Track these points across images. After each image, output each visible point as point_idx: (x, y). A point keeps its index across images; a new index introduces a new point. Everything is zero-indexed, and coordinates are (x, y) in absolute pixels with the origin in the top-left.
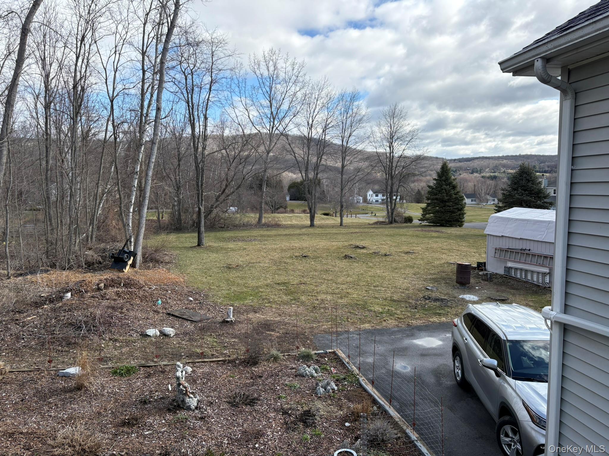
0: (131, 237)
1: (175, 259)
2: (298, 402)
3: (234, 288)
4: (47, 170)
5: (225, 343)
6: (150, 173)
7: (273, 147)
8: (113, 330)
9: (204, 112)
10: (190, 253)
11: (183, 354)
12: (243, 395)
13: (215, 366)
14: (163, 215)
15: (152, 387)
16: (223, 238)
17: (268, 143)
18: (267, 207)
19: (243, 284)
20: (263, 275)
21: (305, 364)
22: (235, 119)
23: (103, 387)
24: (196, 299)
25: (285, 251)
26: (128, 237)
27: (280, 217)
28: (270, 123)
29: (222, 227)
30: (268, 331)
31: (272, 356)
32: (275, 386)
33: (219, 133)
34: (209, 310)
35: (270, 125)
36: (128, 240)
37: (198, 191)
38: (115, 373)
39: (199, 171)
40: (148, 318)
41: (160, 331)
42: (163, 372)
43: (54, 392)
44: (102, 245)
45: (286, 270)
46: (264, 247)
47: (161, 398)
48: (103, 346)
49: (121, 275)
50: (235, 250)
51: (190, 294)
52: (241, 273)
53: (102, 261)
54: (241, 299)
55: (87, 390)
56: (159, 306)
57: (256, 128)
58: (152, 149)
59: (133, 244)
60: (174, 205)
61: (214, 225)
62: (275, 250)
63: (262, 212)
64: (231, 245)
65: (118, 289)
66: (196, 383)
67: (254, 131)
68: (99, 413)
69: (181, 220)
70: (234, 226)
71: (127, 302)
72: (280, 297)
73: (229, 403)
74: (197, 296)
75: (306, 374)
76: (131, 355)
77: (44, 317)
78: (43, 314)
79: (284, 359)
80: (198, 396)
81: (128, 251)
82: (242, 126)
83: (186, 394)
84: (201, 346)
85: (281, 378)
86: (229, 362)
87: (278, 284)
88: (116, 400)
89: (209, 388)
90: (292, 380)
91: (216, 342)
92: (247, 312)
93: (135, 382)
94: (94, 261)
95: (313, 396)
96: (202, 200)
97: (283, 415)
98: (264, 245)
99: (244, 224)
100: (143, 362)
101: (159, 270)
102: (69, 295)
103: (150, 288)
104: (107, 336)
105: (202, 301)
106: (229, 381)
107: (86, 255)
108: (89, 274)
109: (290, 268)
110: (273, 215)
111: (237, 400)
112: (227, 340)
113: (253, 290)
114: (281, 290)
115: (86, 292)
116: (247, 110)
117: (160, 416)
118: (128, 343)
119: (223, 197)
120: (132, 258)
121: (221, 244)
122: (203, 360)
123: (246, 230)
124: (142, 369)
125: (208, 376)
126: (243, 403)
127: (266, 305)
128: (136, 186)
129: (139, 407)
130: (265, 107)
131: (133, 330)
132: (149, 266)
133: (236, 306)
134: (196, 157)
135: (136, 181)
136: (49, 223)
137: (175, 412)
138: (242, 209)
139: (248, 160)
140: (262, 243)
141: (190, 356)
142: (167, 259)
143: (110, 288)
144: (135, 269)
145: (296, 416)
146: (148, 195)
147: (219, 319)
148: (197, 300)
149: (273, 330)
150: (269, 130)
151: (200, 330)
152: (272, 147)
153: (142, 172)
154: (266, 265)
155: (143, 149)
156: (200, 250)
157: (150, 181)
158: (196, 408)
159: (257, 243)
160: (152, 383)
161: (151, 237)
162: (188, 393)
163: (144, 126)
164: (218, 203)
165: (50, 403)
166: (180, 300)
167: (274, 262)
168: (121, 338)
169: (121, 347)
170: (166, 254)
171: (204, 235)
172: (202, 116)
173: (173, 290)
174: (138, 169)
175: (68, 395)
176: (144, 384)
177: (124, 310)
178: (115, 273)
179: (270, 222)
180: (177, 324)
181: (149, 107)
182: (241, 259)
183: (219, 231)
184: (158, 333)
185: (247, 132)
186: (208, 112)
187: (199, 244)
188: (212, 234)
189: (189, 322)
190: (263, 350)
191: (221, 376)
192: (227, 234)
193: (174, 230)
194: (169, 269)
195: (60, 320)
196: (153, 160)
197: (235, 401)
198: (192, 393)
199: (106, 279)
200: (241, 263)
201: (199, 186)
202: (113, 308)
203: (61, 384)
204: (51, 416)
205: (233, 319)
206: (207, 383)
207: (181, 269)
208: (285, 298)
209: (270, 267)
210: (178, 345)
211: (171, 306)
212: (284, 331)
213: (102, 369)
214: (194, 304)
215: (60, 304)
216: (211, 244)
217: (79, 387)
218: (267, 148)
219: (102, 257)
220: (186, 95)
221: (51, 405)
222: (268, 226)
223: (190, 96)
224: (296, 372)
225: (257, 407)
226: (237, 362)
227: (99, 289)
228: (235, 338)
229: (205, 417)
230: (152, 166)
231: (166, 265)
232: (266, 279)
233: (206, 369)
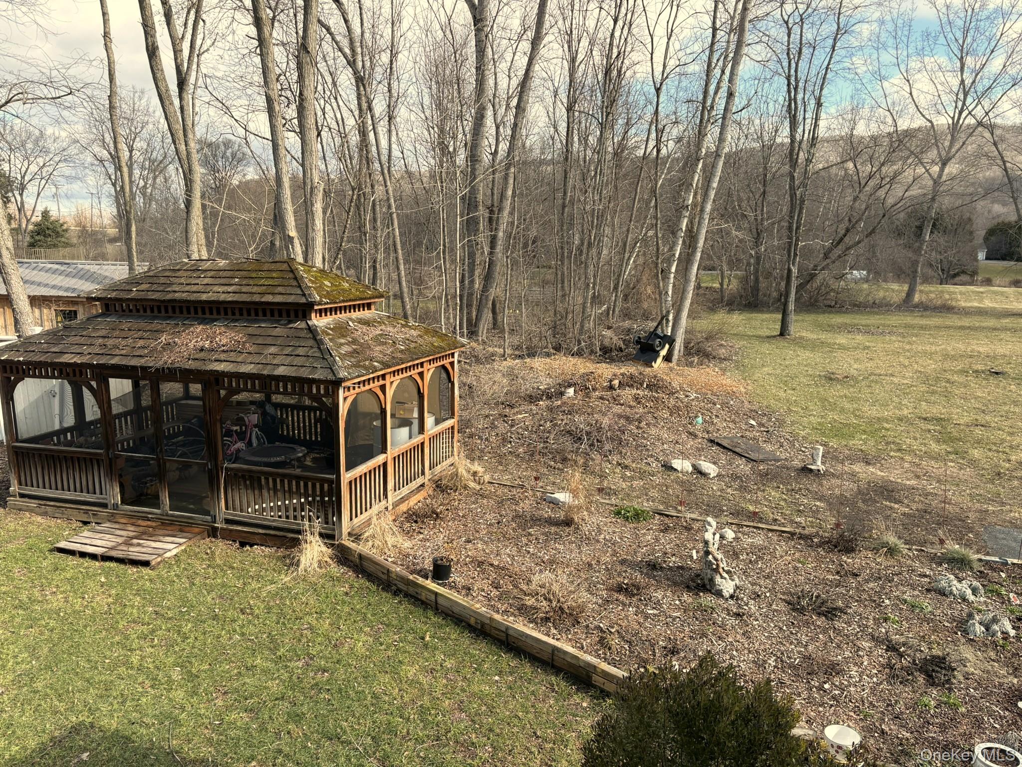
0: (668, 312)
1: (736, 354)
2: (923, 637)
3: (831, 416)
4: (564, 206)
5: (800, 505)
6: (709, 207)
7: (957, 152)
8: (624, 451)
9: (817, 93)
10: (766, 348)
11: (725, 508)
12: (817, 597)
13: (776, 538)
14: (730, 281)
15: (667, 547)
16: (829, 326)
17: (947, 144)
18: (930, 272)
19: (851, 410)
20: (895, 399)
21: (953, 574)
22: (881, 100)
23: (600, 531)
24: (761, 425)
25: (953, 358)
26: (664, 312)
27: (955, 293)
28: (956, 102)
29: (830, 306)
30: (886, 500)
31: (885, 545)
32: (880, 598)
33: (845, 131)
34: (782, 446)
35: (956, 107)
36: (665, 317)
37: (791, 238)
38: (618, 513)
39: (796, 204)
40: (677, 442)
41: (694, 466)
42: (688, 529)
43: (536, 521)
44: (627, 324)
45: (947, 395)
46: (908, 347)
47: (679, 567)
48: (607, 471)
49: (648, 370)
50: (848, 349)
51: (753, 414)
52: (851, 390)
53: (623, 347)
54: (843, 436)
55: (578, 529)
56: (698, 427)
57: (923, 116)
58: (714, 166)
59: (671, 324)
60: (749, 264)
61: (816, 301)
62: (931, 354)
63: (915, 281)
64: (842, 339)
65: (638, 392)
66: (738, 558)
67: (919, 122)
68: (590, 565)
69: (758, 290)
70: (855, 305)
71: (649, 413)
72: (925, 445)
73: (789, 603)
74: (764, 421)
75: (951, 593)
76: (645, 491)
77: (538, 417)
78: (537, 414)
79: (909, 556)
80: (737, 579)
81: (662, 335)
82: (894, 114)
83: (716, 570)
84: (756, 502)
85: (896, 586)
86: (802, 537)
87: (925, 419)
88: (615, 554)
89: (758, 571)
90: (918, 596)
91: (785, 500)
92: (852, 459)
93: (644, 534)
94: (613, 347)
95: (957, 634)
96: (795, 255)
97: (887, 650)
98: (909, 343)
99: (874, 303)
100: (661, 507)
101: (707, 370)
102: (571, 391)
103: (687, 396)
104: (615, 458)
105: (771, 429)
106: (796, 569)
107: (603, 336)
108: (604, 365)
109: (957, 392)
110: (940, 288)
111: (804, 603)
112: (806, 501)
113: (870, 423)
114: (929, 431)
115: (593, 389)
116: (908, 81)
117: (674, 593)
118: (642, 474)
119: (837, 252)
120: (667, 346)
121: (823, 336)
122: (756, 525)
123: (877, 314)
124: (657, 517)
125: (760, 552)
126: (813, 609)
127: (892, 454)
128: (684, 229)
129: (645, 571)
130: (948, 71)
131: (652, 456)
132: (692, 362)
133: (832, 447)
134: (792, 178)
135: (685, 221)
136: (559, 286)
137: (697, 594)
138: (876, 274)
139: (896, 180)
140: (906, 340)
141: (736, 513)
142: (722, 352)
143: (627, 388)
144: (671, 365)
145: (914, 661)
146: (701, 244)
147: (797, 463)
148: (763, 426)
149: (899, 502)
150: (953, 118)
151: (761, 476)
152: (953, 150)
153: (696, 206)
154: (906, 382)
155: (700, 166)
156: (782, 343)
157: (707, 221)
158: (732, 597)
159: (894, 338)
160: (668, 542)
161: (703, 315)
162: (721, 570)
163: (706, 127)
164: (828, 261)
165: (530, 534)
166: (734, 422)
167: (926, 379)
168: (634, 465)
169: (632, 478)
170: (722, 345)
171: (792, 317)
172: (813, 102)
173: (724, 405)
174: (690, 202)
175: (553, 529)
176: (657, 540)
177: (643, 424)
178: (639, 367)
179: (931, 301)
180: (723, 458)
181: (716, 93)
182: (855, 366)
183: (824, 312)
184: (690, 469)
185: (904, 124)
186: (824, 92)
187: (783, 333)
188: (810, 318)
189: (744, 459)
190: (871, 531)
191: (782, 557)
192: (838, 319)
193: (745, 306)
194: (724, 371)
195: (555, 425)
196: (715, 185)
197: (798, 603)
198: (728, 572)
199: (622, 374)
200: (855, 373)
201: (792, 231)
202: (627, 418)
203: (547, 512)
204: (529, 552)
205: (822, 468)
206: (757, 562)
207: (744, 372)
208: (934, 446)
209: (912, 386)
210: (719, 493)
211: (718, 430)
212: (920, 506)
213: (602, 503)
214: (758, 431)
215: (559, 403)
216: (804, 334)
217: (568, 523)
218: (943, 153)
219: (624, 341)
220: (786, 64)
221: (531, 538)
222: (926, 308)
223: (793, 65)
224: (929, 583)
225: (837, 624)
226: (815, 540)
227: (611, 388)
228: (820, 500)
229: (744, 614)
230: (712, 194)
231: (720, 363)
232: (899, 406)
233: (759, 540)
